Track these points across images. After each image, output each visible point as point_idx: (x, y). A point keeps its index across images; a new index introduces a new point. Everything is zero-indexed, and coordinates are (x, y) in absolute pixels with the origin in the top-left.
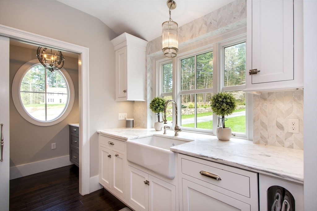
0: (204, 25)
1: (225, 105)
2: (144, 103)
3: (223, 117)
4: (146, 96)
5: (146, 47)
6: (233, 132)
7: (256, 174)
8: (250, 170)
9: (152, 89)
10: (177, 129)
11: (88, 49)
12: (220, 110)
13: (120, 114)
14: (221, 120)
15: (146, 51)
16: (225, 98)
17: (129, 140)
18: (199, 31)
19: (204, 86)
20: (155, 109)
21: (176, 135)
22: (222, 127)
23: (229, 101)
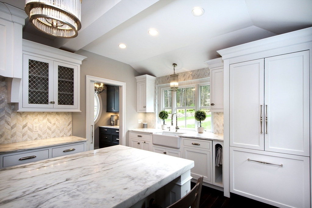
0: (191, 76)
1: (201, 116)
2: (154, 113)
3: (200, 122)
4: (155, 109)
5: (155, 80)
6: (205, 129)
7: (212, 141)
8: (210, 140)
9: (158, 105)
10: (177, 128)
11: (125, 83)
12: (199, 119)
13: (139, 120)
14: (199, 123)
15: (155, 83)
16: (201, 113)
17: (153, 134)
18: (188, 78)
19: (181, 92)
20: (163, 117)
21: (176, 131)
22: (200, 126)
23: (203, 115)
